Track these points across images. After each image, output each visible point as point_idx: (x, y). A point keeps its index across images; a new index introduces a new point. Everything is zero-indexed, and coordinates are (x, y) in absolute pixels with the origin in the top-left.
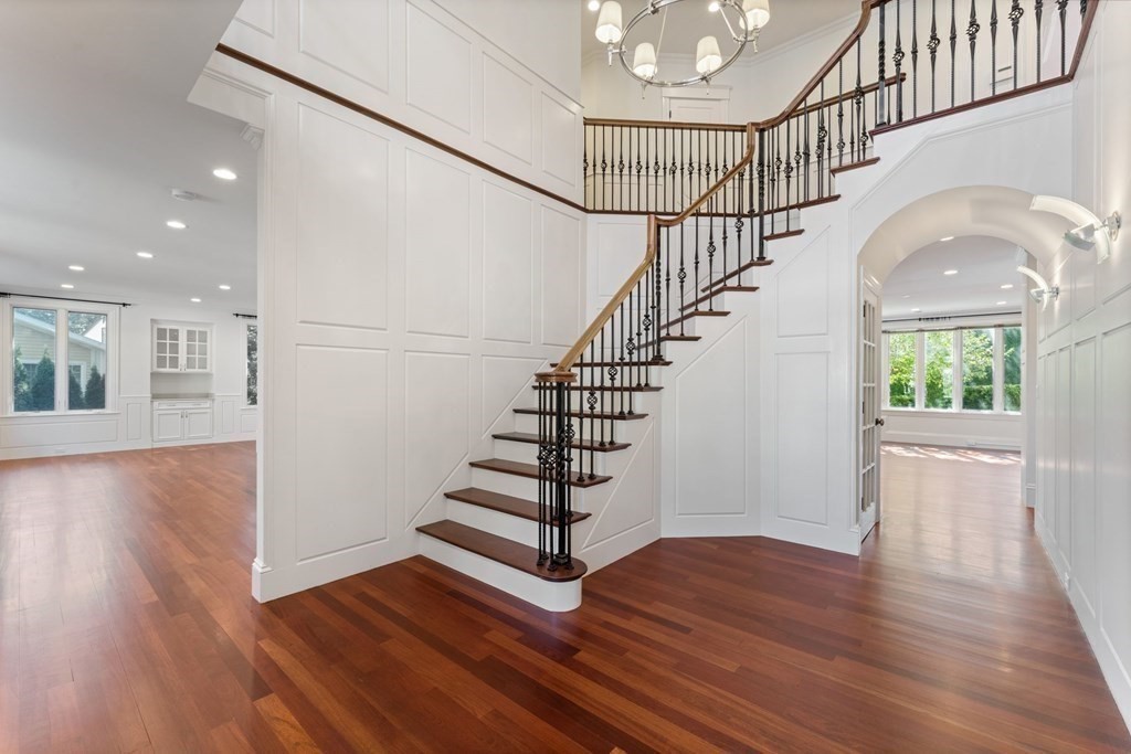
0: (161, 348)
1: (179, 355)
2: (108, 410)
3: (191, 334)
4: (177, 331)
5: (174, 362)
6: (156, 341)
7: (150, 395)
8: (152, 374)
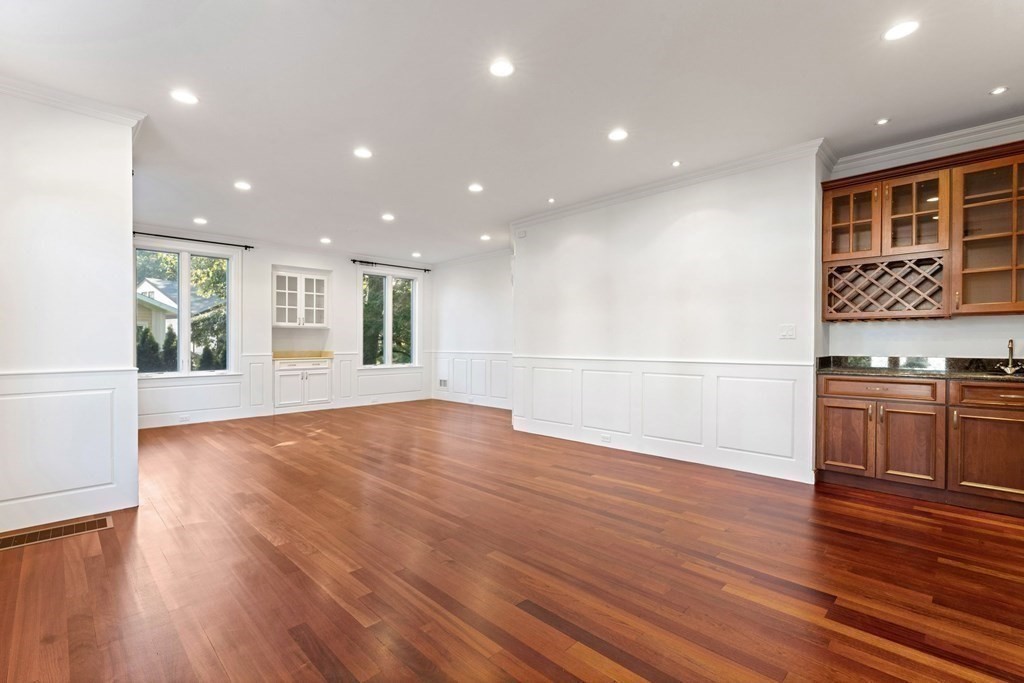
0: (280, 297)
1: (298, 307)
2: (231, 370)
3: (309, 282)
4: (296, 278)
5: (293, 316)
6: (275, 291)
7: (271, 353)
8: (273, 329)
